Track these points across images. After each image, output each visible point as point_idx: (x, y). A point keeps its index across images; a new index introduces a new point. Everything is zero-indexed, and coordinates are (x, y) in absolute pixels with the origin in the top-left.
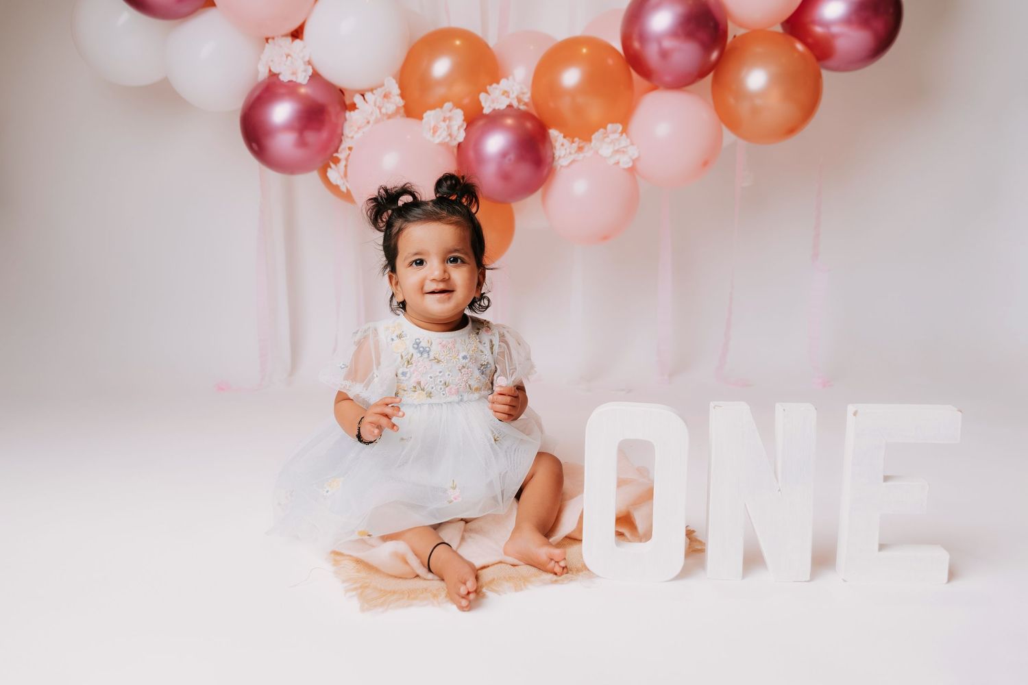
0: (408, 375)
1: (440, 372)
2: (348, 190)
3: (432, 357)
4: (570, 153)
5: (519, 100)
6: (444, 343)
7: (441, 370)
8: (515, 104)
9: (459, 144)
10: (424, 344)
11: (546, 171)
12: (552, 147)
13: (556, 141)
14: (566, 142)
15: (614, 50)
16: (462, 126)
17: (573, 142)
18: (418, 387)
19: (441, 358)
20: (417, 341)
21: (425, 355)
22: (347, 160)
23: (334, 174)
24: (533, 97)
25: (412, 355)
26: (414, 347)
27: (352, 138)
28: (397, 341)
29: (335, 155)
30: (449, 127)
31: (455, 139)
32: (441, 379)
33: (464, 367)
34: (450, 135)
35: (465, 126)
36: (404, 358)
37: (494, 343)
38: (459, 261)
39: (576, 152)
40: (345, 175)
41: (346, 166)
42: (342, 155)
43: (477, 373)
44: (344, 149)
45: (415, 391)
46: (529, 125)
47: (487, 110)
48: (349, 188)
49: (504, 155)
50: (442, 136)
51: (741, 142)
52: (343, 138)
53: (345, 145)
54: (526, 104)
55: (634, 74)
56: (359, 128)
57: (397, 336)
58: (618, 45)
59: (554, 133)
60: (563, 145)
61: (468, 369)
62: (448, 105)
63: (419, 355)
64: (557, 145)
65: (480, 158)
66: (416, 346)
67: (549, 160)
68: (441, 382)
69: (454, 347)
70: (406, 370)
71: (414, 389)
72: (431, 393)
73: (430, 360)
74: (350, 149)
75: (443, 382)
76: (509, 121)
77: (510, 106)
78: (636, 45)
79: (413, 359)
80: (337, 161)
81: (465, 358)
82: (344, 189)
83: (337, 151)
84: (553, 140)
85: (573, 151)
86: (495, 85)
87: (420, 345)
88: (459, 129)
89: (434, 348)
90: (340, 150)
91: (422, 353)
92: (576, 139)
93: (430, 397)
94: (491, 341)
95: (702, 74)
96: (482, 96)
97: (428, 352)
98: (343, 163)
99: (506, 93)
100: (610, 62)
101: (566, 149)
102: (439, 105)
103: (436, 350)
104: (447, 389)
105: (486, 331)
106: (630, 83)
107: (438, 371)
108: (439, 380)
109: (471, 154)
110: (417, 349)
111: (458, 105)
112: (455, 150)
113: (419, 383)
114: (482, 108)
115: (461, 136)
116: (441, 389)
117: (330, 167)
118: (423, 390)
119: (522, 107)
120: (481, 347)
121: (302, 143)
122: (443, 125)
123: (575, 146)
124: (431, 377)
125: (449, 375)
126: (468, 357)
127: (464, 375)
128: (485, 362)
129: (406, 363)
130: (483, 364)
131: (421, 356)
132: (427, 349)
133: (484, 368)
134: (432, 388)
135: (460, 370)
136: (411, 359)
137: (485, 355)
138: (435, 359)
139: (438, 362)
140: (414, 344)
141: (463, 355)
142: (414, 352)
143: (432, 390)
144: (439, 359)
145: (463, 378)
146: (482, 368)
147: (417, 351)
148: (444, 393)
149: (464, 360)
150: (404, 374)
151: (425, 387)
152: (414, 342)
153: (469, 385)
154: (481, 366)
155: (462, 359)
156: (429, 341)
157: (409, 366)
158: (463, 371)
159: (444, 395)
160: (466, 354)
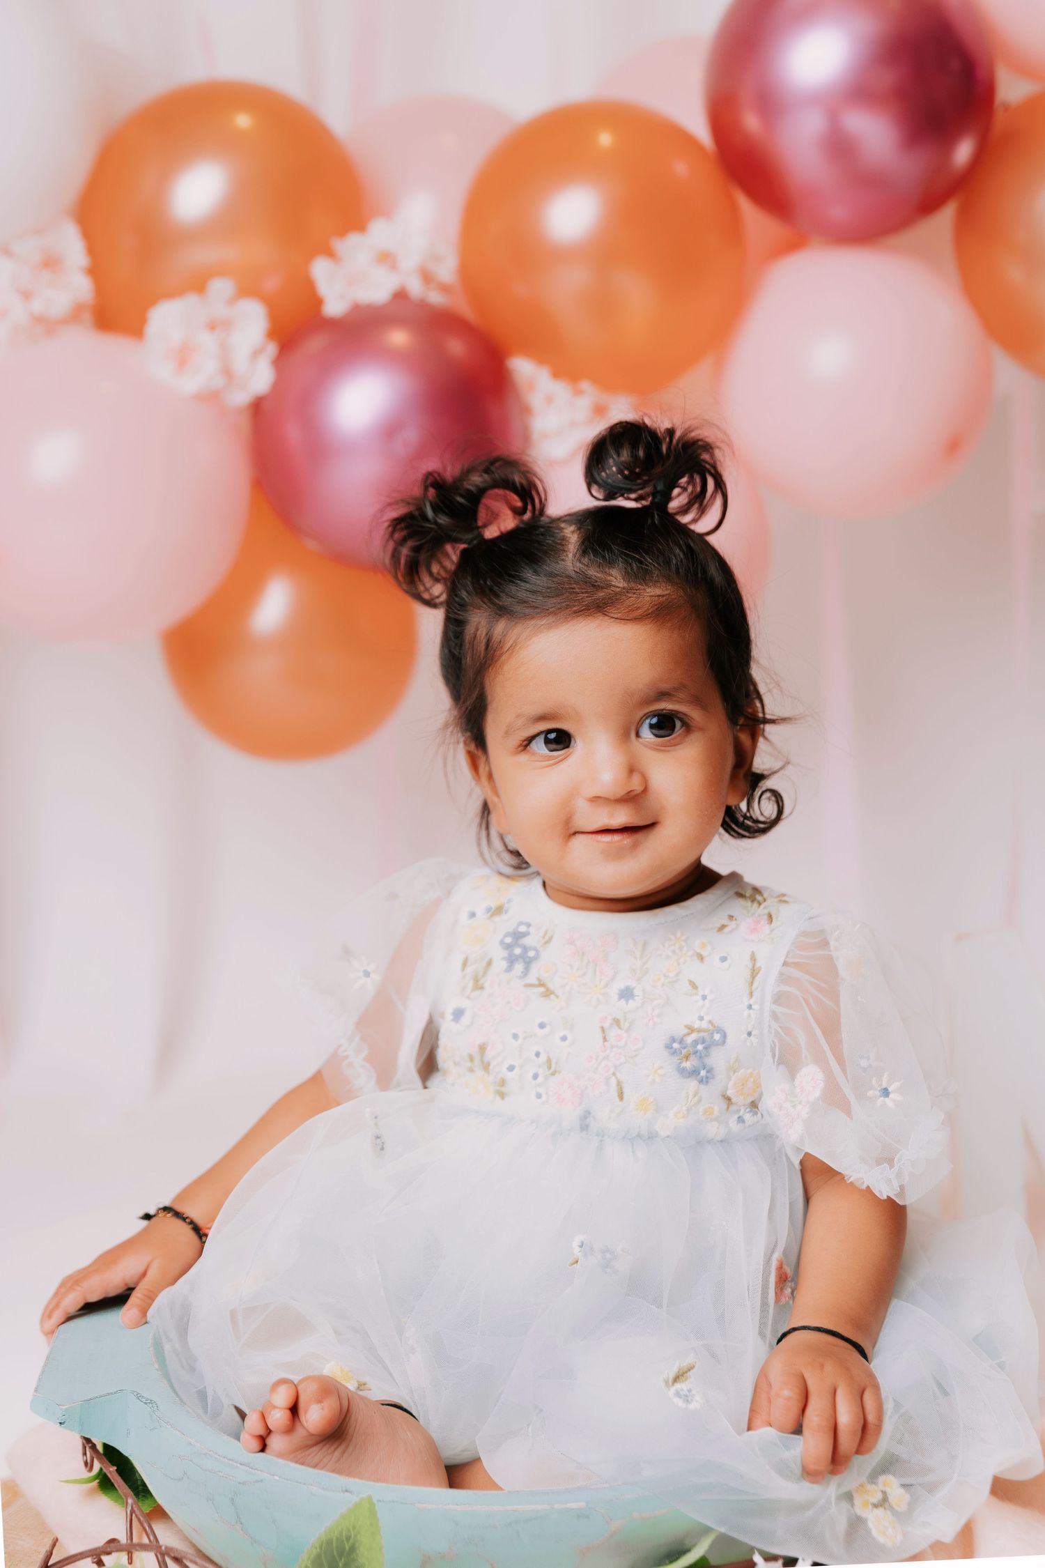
0: (465, 1019)
1: (542, 1026)
3: (532, 978)
5: (427, 277)
6: (580, 942)
7: (544, 1019)
8: (416, 288)
9: (257, 404)
10: (532, 939)
12: (523, 408)
13: (532, 388)
14: (559, 390)
15: (687, 140)
17: (577, 392)
18: (478, 1058)
19: (557, 984)
20: (523, 929)
21: (519, 967)
24: (465, 271)
25: (489, 963)
26: (502, 942)
31: (243, 385)
32: (541, 1048)
36: (470, 970)
37: (760, 963)
38: (677, 725)
43: (656, 1052)
45: (471, 1070)
46: (456, 347)
47: (334, 306)
49: (389, 430)
54: (445, 288)
55: (745, 205)
57: (489, 910)
58: (698, 126)
59: (522, 368)
60: (551, 399)
61: (628, 1030)
62: (221, 287)
63: (504, 964)
66: (510, 940)
68: (538, 1054)
69: (606, 959)
71: (470, 1065)
73: (528, 985)
75: (543, 1058)
76: (399, 338)
77: (400, 295)
78: (751, 122)
79: (490, 974)
81: (627, 994)
84: (523, 387)
85: (579, 419)
86: (354, 239)
87: (523, 940)
89: (549, 952)
93: (502, 1095)
95: (928, 205)
96: (321, 270)
97: (528, 963)
99: (387, 259)
100: (681, 168)
101: (558, 413)
102: (198, 284)
103: (553, 958)
105: (753, 927)
106: (734, 231)
108: (535, 1049)
110: (508, 947)
111: (246, 290)
113: (482, 1048)
114: (318, 302)
116: (535, 1077)
118: (486, 1067)
119: (436, 298)
122: (208, 341)
123: (584, 403)
124: (515, 1036)
125: (564, 1039)
126: (636, 992)
127: (612, 1047)
128: (701, 1019)
129: (471, 984)
130: (697, 1024)
131: (509, 969)
132: (531, 954)
133: (696, 1043)
134: (511, 1068)
135: (603, 1030)
136: (485, 974)
137: (704, 997)
138: (541, 984)
139: (548, 993)
140: (507, 935)
141: (620, 985)
142: (498, 954)
143: (509, 1075)
144: (551, 986)
145: (607, 1057)
146: (689, 1040)
147: (505, 953)
148: (541, 1090)
149: (623, 1001)
150: (458, 1014)
151: (493, 1063)
152: (511, 930)
153: (619, 1084)
154: (686, 1031)
155: (616, 997)
156: (546, 932)
157: (477, 993)
158: (613, 1033)
159: (539, 1096)
160: (632, 984)
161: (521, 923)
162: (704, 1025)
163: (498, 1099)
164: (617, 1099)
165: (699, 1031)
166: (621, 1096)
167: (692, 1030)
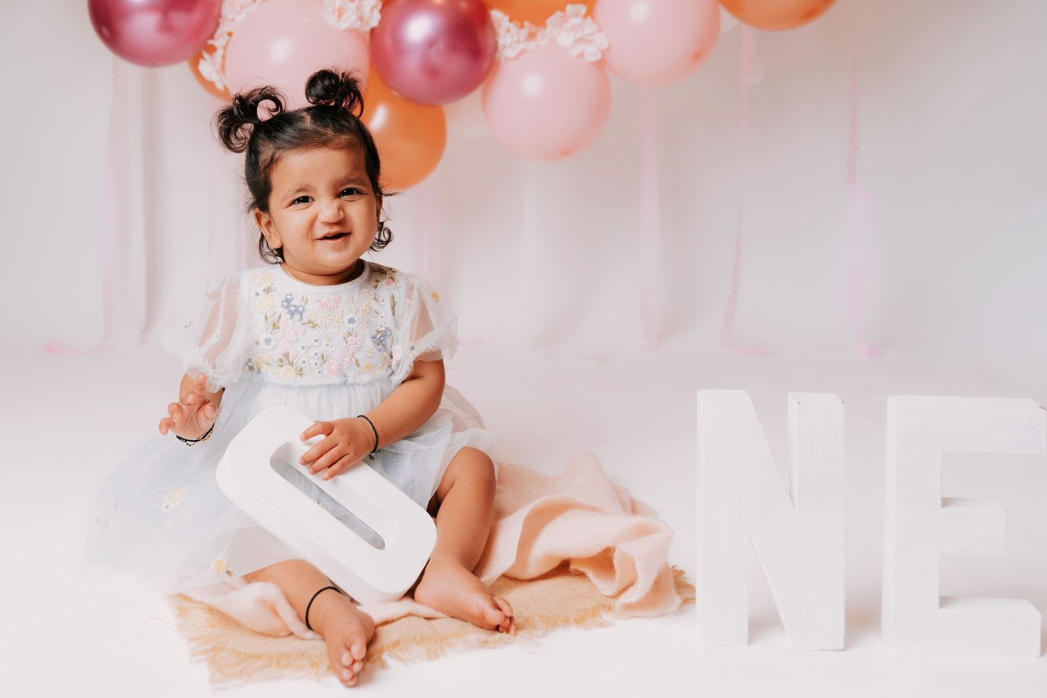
0: (273, 343)
1: (316, 341)
2: (225, 88)
3: (305, 319)
4: (518, 42)
6: (323, 300)
7: (316, 338)
9: (373, 31)
10: (296, 302)
11: (486, 64)
12: (494, 33)
13: (500, 25)
14: (512, 26)
16: (376, 6)
17: (522, 27)
18: (285, 360)
19: (318, 321)
20: (289, 297)
21: (297, 317)
22: (225, 48)
23: (207, 67)
25: (280, 316)
26: (283, 306)
27: (233, 20)
28: (263, 295)
29: (210, 42)
30: (359, 8)
31: (367, 23)
32: (317, 351)
33: (350, 334)
34: (361, 19)
35: (380, 6)
36: (269, 320)
37: (396, 299)
38: (355, 192)
39: (527, 40)
40: (223, 67)
41: (224, 57)
42: (218, 42)
43: (369, 343)
44: (222, 35)
45: (281, 366)
46: (464, 4)
48: (227, 84)
49: (431, 43)
50: (349, 20)
51: (747, 30)
52: (221, 21)
53: (224, 28)
56: (242, 8)
57: (264, 290)
59: (496, 15)
60: (508, 31)
61: (355, 336)
63: (289, 316)
64: (501, 31)
65: (399, 48)
66: (285, 304)
67: (490, 50)
68: (316, 354)
69: (338, 307)
70: (270, 336)
71: (280, 363)
72: (301, 370)
73: (303, 324)
74: (230, 34)
75: (319, 355)
76: (438, 0)
79: (281, 322)
80: (212, 50)
81: (351, 321)
82: (220, 86)
83: (212, 37)
84: (495, 24)
85: (522, 39)
87: (292, 303)
88: (372, 9)
89: (309, 307)
90: (217, 35)
91: (292, 314)
92: (526, 23)
93: (301, 375)
94: (393, 297)
97: (301, 313)
98: (219, 53)
101: (512, 37)
103: (311, 310)
104: (325, 365)
105: (388, 284)
107: (313, 339)
108: (314, 352)
109: (388, 41)
110: (287, 307)
112: (368, 37)
113: (287, 355)
115: (375, 20)
116: (316, 364)
117: (203, 58)
118: (291, 364)
120: (375, 306)
121: (166, 27)
122: (352, 7)
123: (525, 32)
124: (303, 348)
125: (327, 345)
126: (356, 319)
127: (350, 345)
128: (381, 326)
129: (271, 327)
130: (380, 330)
131: (292, 318)
132: (301, 309)
133: (381, 336)
134: (304, 362)
135: (345, 338)
136: (278, 322)
137: (382, 318)
138: (310, 322)
139: (314, 326)
140: (283, 302)
141: (348, 317)
142: (283, 311)
143: (304, 365)
144: (315, 323)
145: (348, 350)
146: (378, 336)
147: (287, 310)
148: (320, 370)
149: (351, 324)
150: (268, 341)
151: (294, 361)
152: (284, 299)
153: (357, 361)
154: (376, 333)
155: (347, 323)
156: (303, 297)
157: (275, 331)
158: (349, 339)
159: (320, 373)
160: (354, 316)
161: (287, 295)
162: (383, 329)
163: (298, 377)
164: (357, 367)
165: (382, 331)
166: (358, 366)
167: (378, 332)
